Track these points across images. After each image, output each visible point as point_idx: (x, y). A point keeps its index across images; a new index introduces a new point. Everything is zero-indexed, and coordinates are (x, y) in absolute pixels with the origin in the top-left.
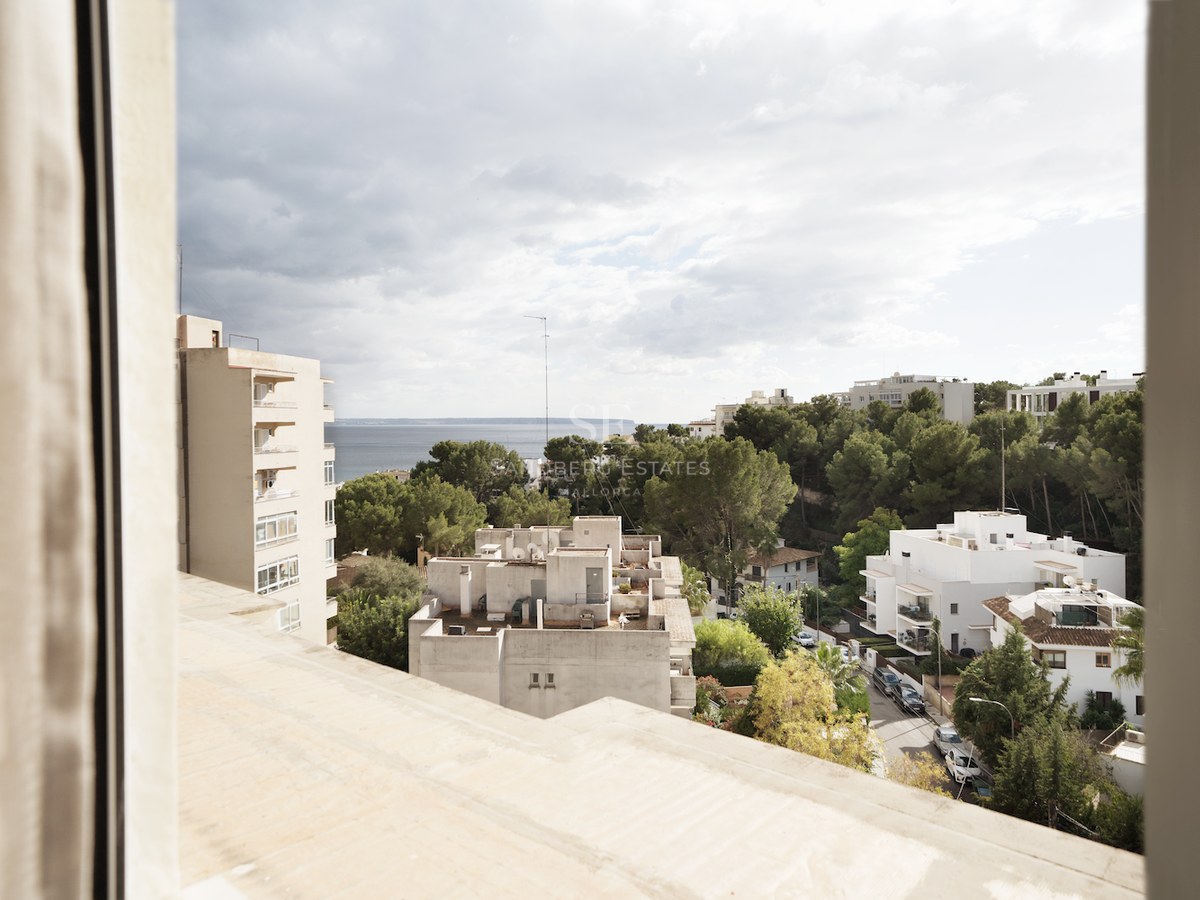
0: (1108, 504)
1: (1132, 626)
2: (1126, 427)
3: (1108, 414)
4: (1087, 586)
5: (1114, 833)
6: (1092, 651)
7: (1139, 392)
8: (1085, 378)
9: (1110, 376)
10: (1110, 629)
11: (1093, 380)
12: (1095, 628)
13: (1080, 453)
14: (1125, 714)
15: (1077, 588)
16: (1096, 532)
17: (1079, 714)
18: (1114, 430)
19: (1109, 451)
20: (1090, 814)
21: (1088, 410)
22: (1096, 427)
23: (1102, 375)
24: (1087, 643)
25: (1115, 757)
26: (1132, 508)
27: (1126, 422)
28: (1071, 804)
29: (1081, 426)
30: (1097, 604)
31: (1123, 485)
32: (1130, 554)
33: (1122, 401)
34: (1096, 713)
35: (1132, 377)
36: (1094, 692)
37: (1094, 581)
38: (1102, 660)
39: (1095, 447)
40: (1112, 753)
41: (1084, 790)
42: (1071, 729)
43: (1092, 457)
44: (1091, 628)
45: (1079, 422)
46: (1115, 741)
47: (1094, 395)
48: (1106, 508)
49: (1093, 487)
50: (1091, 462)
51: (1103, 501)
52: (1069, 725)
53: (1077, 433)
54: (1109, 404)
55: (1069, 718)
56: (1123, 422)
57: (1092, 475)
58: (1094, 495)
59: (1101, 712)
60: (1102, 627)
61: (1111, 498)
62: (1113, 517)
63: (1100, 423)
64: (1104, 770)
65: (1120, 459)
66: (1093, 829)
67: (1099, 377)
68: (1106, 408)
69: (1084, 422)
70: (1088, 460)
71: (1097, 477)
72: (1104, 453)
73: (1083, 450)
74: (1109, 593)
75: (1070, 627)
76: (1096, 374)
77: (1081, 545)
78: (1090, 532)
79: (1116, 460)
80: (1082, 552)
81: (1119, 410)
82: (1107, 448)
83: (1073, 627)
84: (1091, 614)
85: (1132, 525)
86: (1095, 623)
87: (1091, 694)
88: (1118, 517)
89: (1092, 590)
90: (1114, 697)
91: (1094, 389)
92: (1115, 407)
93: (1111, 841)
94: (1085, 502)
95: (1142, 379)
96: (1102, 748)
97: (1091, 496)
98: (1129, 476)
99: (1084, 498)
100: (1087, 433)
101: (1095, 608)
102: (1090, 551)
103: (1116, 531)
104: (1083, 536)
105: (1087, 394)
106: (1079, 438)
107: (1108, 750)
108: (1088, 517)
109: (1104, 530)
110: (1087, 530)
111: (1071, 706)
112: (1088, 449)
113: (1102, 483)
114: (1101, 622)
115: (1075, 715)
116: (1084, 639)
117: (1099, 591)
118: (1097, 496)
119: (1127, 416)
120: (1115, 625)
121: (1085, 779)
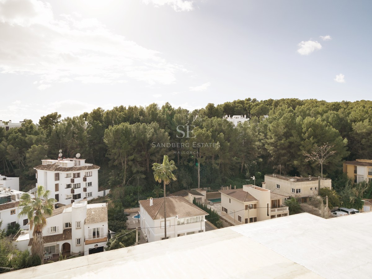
0: (13, 162)
1: (23, 199)
2: (18, 138)
3: (13, 134)
4: (7, 190)
5: (18, 265)
6: (9, 210)
7: (22, 127)
8: (4, 122)
9: (12, 122)
10: (15, 201)
11: (7, 123)
12: (10, 202)
13: (3, 147)
14: (20, 227)
15: (4, 191)
16: (9, 172)
17: (5, 232)
18: (15, 139)
19: (13, 146)
20: (10, 263)
21: (6, 133)
22: (9, 138)
23: (10, 122)
24: (8, 208)
25: (18, 241)
26: (21, 163)
27: (18, 137)
28: (4, 263)
29: (3, 138)
30: (11, 195)
31: (18, 156)
32: (20, 177)
33: (17, 130)
34: (11, 229)
35: (19, 123)
36: (10, 223)
37: (9, 188)
38: (13, 212)
39: (8, 144)
40: (17, 240)
41: (8, 256)
42: (3, 238)
43: (7, 148)
44: (9, 203)
45: (2, 137)
46: (17, 236)
47: (7, 128)
48: (12, 164)
49: (8, 157)
50: (7, 149)
51: (11, 162)
52: (2, 237)
53: (2, 140)
54: (12, 131)
55: (2, 234)
56: (17, 137)
57: (8, 154)
58: (8, 160)
59: (12, 229)
60: (13, 201)
61: (14, 160)
62: (15, 166)
63: (10, 137)
64: (14, 247)
65: (17, 148)
66: (11, 267)
67: (8, 122)
68: (12, 132)
69: (4, 137)
70: (6, 149)
71: (9, 154)
72: (12, 146)
73: (4, 146)
74: (15, 190)
75: (1, 204)
76: (8, 121)
77: (4, 177)
78: (7, 172)
79: (15, 148)
80: (5, 179)
81: (16, 133)
82: (12, 144)
83: (3, 204)
84: (9, 198)
85: (21, 168)
86: (10, 201)
87: (9, 224)
88: (16, 166)
89: (9, 191)
90: (16, 223)
91: (7, 126)
92: (15, 132)
93: (18, 268)
94: (5, 163)
95: (23, 123)
96: (13, 240)
97: (7, 161)
98: (19, 153)
99: (5, 161)
100: (6, 140)
101: (10, 196)
102: (7, 178)
103: (15, 171)
104: (4, 174)
105: (5, 128)
106: (3, 142)
107: (16, 240)
108: (6, 167)
109: (12, 171)
110: (6, 171)
111: (2, 230)
112: (6, 145)
113: (11, 156)
114: (12, 200)
115: (4, 233)
116: (6, 207)
117: (11, 190)
118: (9, 160)
119: (19, 135)
120: (17, 200)
121: (8, 252)
